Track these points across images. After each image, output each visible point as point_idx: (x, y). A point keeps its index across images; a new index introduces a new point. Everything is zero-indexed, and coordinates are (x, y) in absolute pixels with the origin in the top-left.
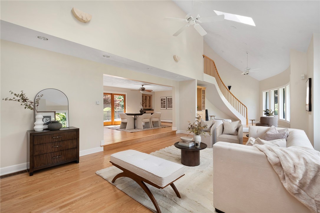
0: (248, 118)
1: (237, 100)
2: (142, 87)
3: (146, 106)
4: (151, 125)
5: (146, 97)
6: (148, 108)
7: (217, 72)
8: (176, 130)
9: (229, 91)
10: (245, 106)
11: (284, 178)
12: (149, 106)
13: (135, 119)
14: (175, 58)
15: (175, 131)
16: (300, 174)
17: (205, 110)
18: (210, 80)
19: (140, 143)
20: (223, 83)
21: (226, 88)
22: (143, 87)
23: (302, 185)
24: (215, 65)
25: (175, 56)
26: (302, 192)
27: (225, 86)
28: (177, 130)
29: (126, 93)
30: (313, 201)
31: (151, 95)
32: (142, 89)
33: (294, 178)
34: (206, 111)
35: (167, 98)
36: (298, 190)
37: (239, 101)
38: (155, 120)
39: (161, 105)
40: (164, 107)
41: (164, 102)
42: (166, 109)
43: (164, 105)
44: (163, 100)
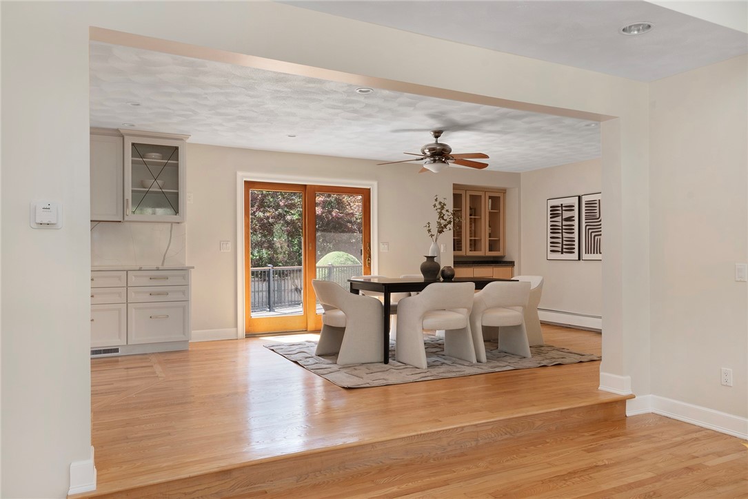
2: (433, 140)
3: (474, 244)
4: (476, 346)
5: (475, 199)
6: (484, 251)
12: (493, 245)
13: (387, 310)
15: (622, 402)
22: (440, 140)
28: (632, 397)
29: (375, 183)
31: (504, 191)
32: (433, 155)
35: (584, 199)
38: (500, 317)
39: (551, 238)
40: (564, 247)
41: (565, 223)
42: (579, 259)
43: (564, 239)
44: (560, 212)
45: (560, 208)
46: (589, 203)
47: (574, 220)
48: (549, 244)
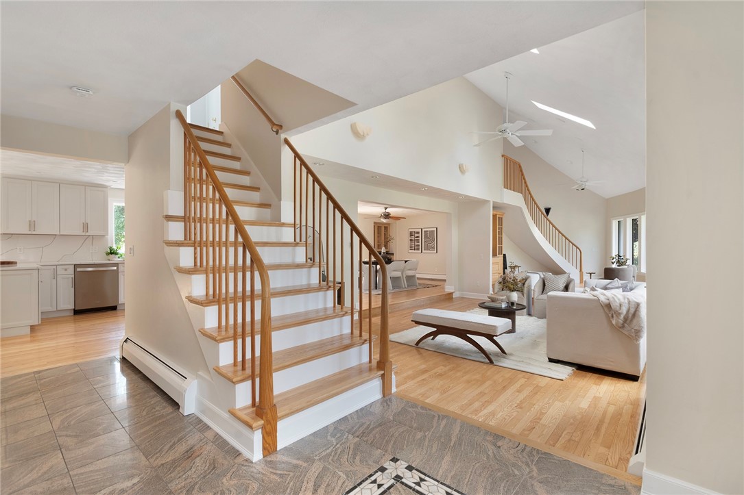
0: (583, 270)
1: (563, 235)
2: (385, 211)
4: (404, 282)
5: (379, 228)
7: (525, 183)
8: (452, 291)
9: (547, 219)
10: (577, 248)
11: (613, 317)
13: (376, 271)
14: (461, 167)
15: (452, 293)
16: (624, 310)
17: (502, 256)
18: (513, 199)
19: (404, 310)
20: (535, 203)
21: (542, 213)
22: (387, 210)
23: (626, 319)
24: (521, 171)
25: (462, 164)
26: (626, 325)
27: (540, 210)
28: (454, 292)
30: (633, 330)
32: (384, 216)
33: (620, 314)
34: (505, 255)
35: (424, 230)
36: (623, 324)
37: (566, 238)
38: (410, 273)
39: (410, 244)
40: (415, 248)
41: (415, 238)
42: (421, 252)
43: (415, 245)
45: (413, 233)
46: (425, 232)
47: (419, 238)
48: (409, 247)
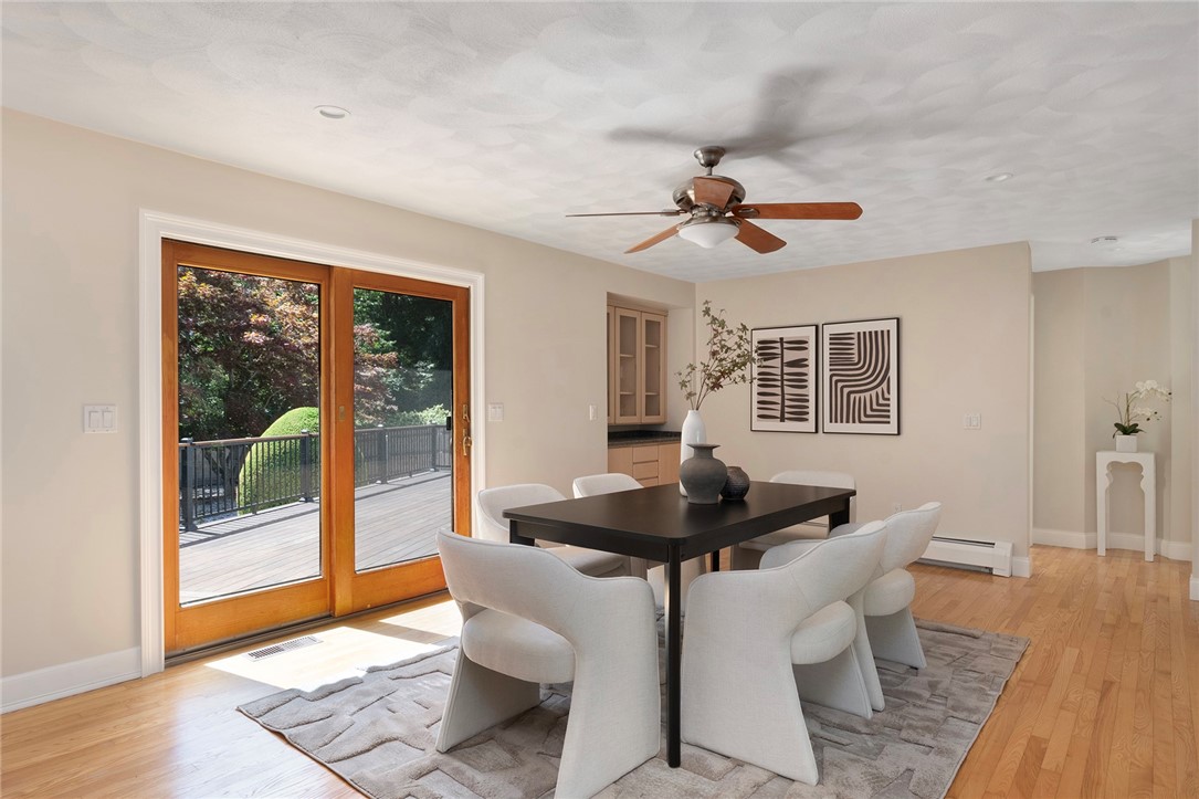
6: (640, 416)
12: (651, 405)
35: (827, 331)
39: (759, 394)
40: (787, 409)
41: (787, 370)
42: (817, 432)
43: (786, 397)
44: (778, 351)
45: (778, 345)
46: (835, 338)
47: (807, 366)
48: (755, 405)
